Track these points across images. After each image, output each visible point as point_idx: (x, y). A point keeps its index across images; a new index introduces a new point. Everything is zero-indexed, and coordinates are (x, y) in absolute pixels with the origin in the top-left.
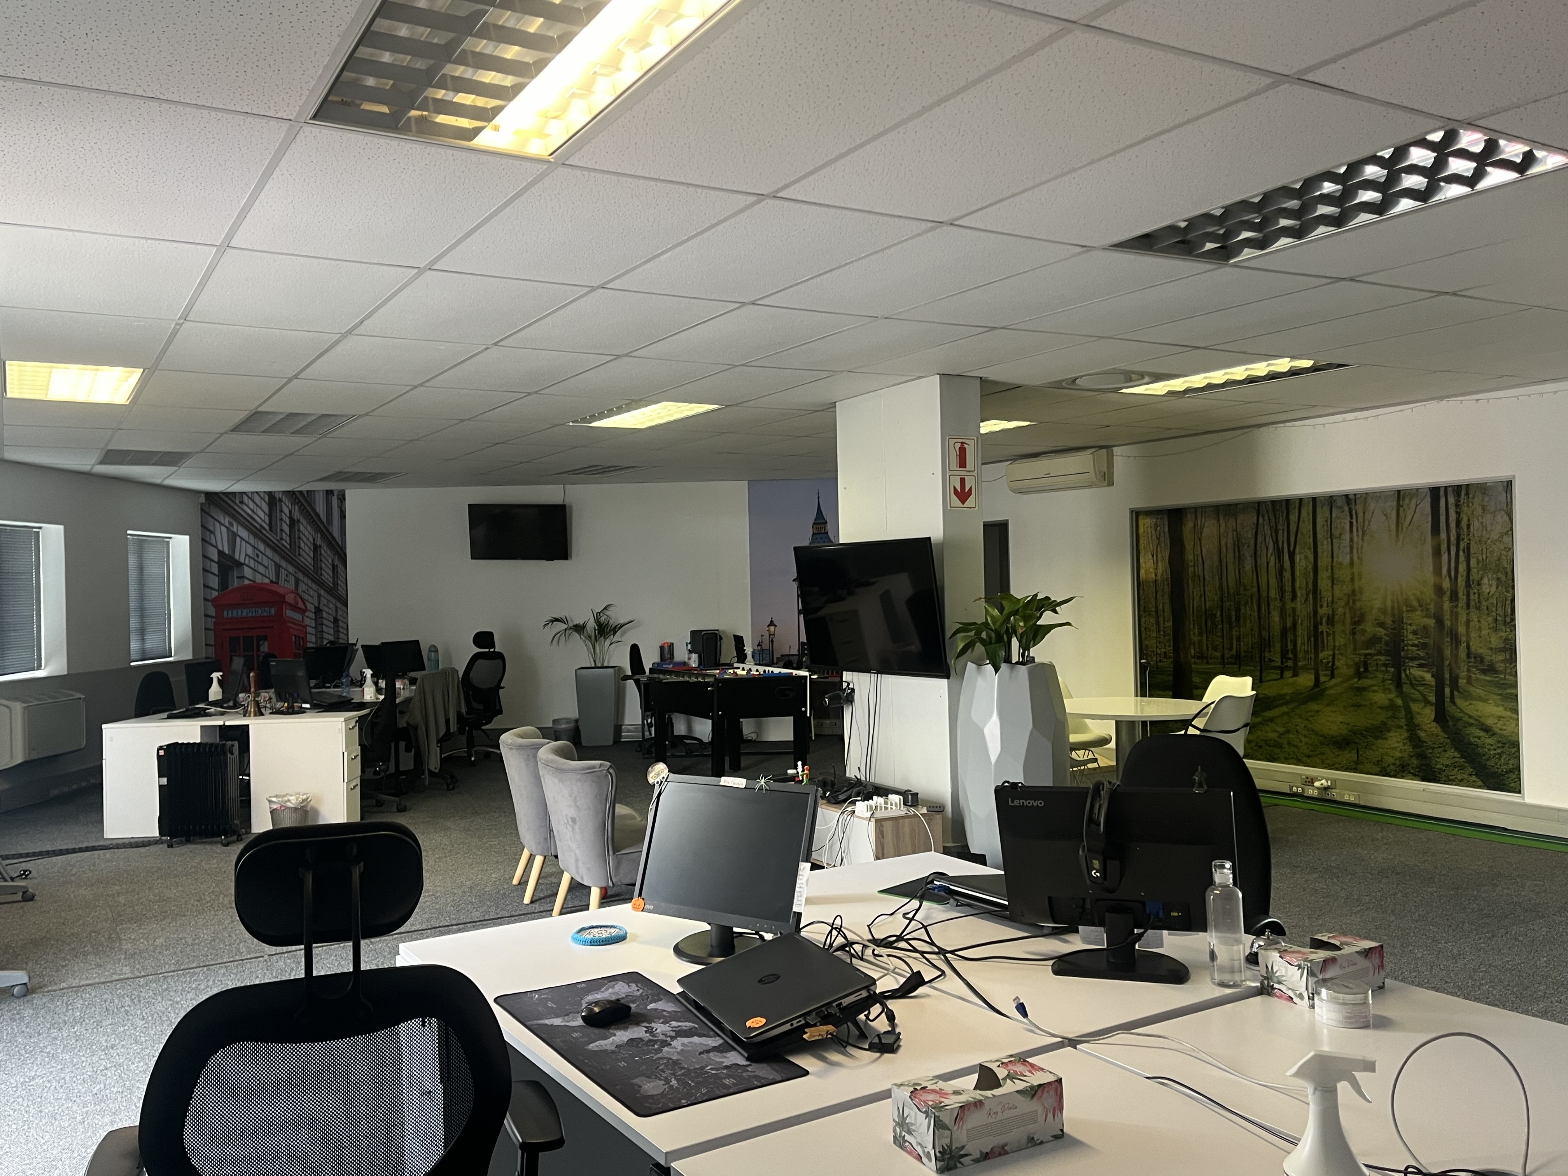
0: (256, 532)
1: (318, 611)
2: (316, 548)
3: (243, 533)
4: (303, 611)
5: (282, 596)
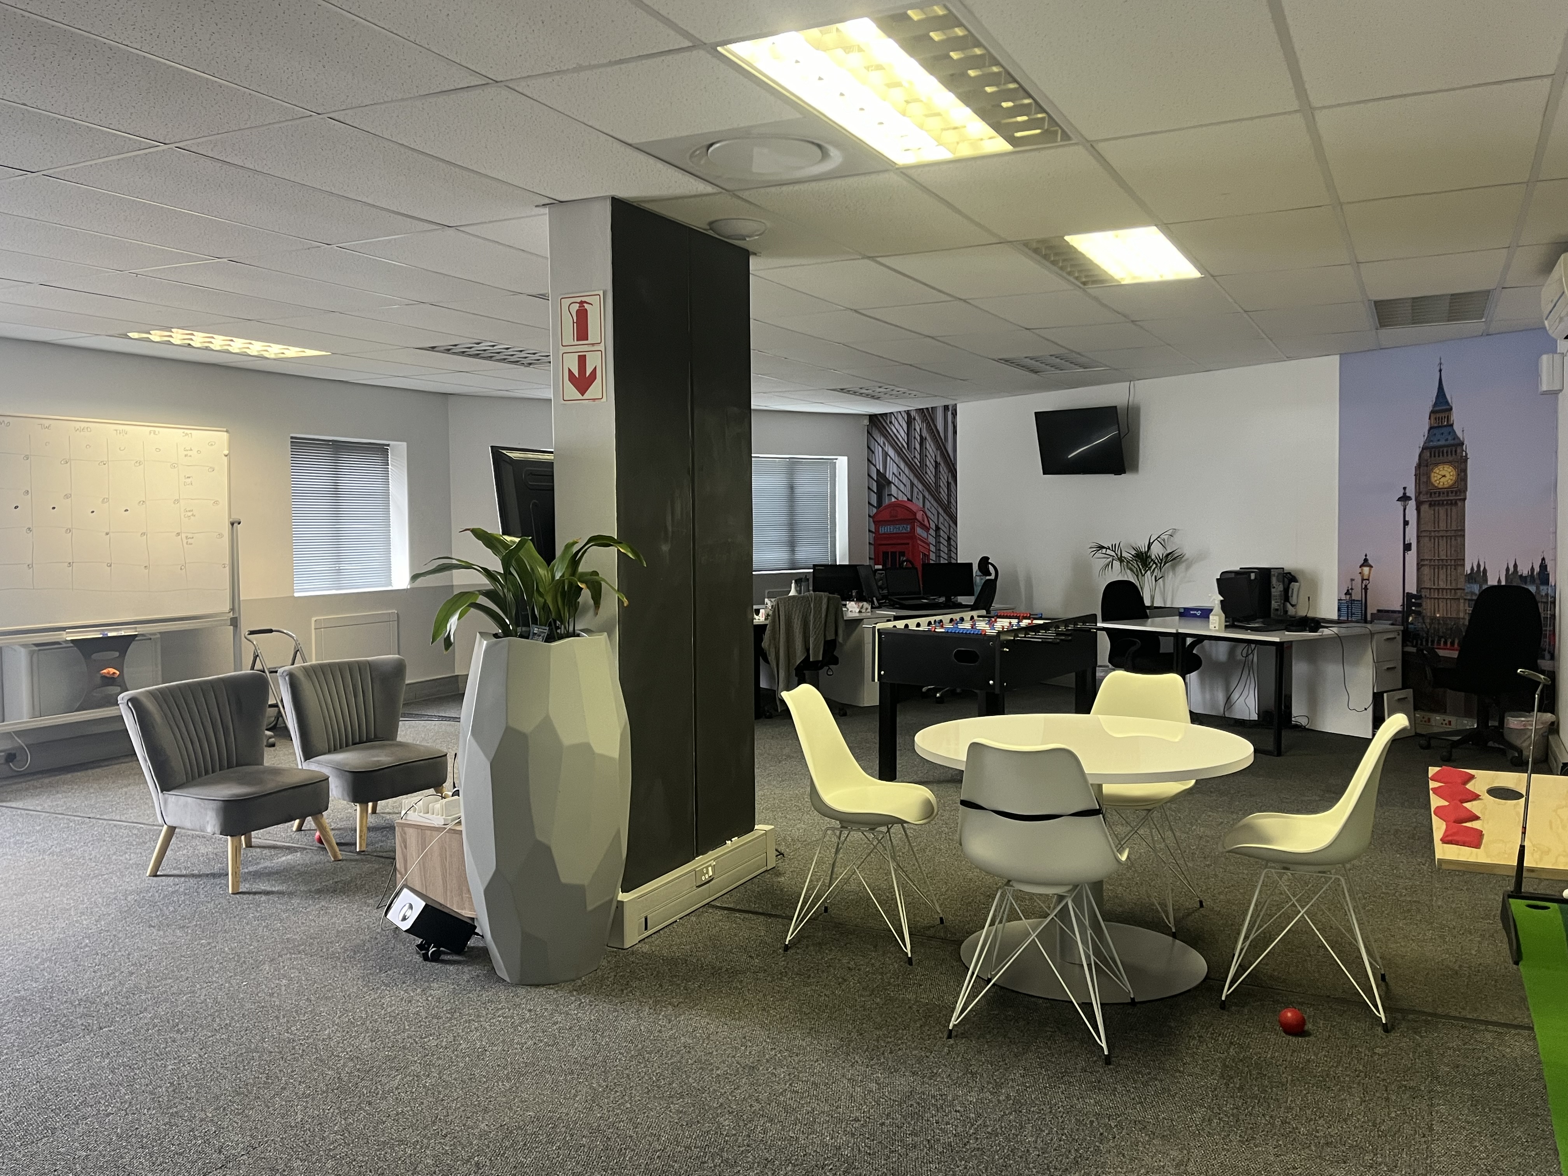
0: (899, 451)
1: (938, 528)
2: (937, 465)
3: (891, 452)
5: (915, 514)
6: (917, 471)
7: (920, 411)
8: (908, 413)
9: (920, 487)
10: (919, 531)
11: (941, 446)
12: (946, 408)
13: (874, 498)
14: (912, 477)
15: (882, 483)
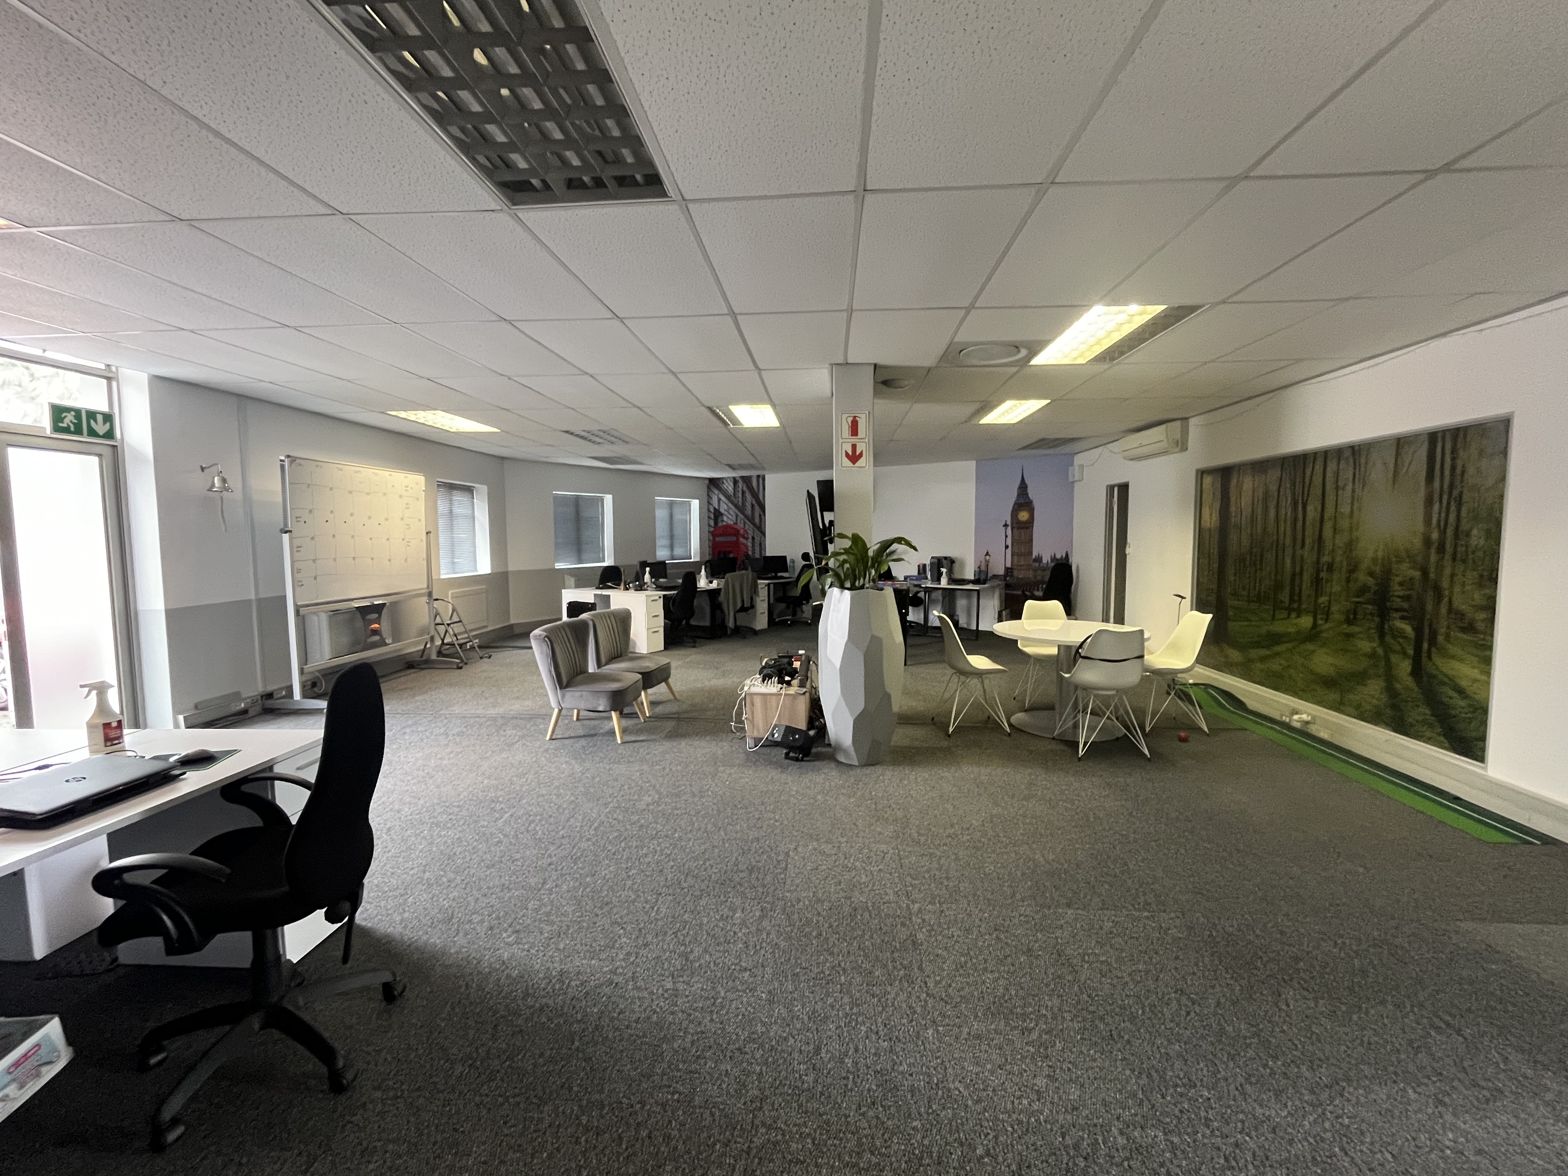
0: (728, 497)
1: (753, 538)
2: (753, 506)
3: (723, 498)
4: (747, 539)
5: (738, 531)
6: (741, 509)
7: (742, 477)
8: (734, 478)
9: (742, 517)
10: (741, 539)
11: (755, 495)
12: (758, 476)
13: (712, 523)
14: (737, 511)
15: (717, 514)
